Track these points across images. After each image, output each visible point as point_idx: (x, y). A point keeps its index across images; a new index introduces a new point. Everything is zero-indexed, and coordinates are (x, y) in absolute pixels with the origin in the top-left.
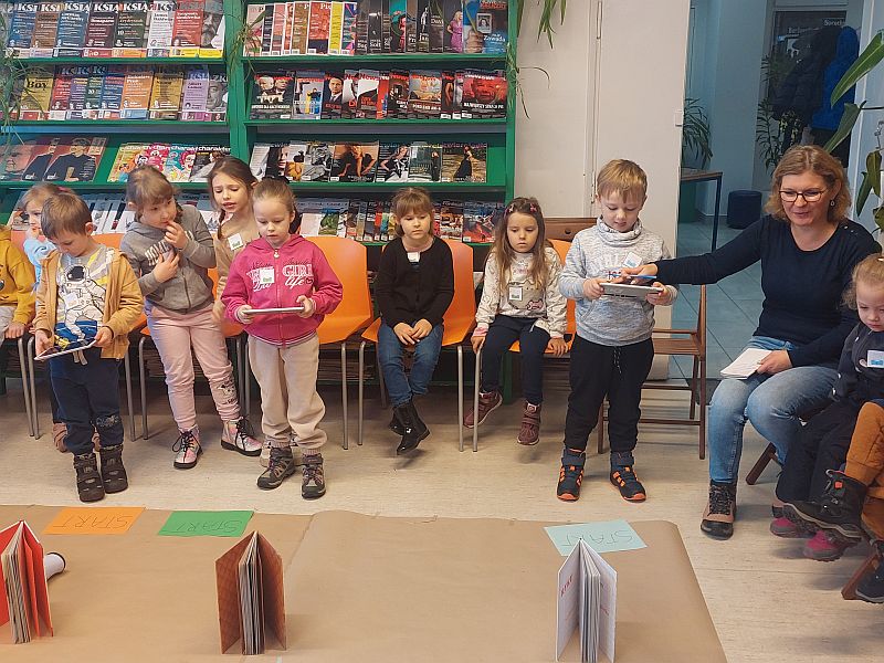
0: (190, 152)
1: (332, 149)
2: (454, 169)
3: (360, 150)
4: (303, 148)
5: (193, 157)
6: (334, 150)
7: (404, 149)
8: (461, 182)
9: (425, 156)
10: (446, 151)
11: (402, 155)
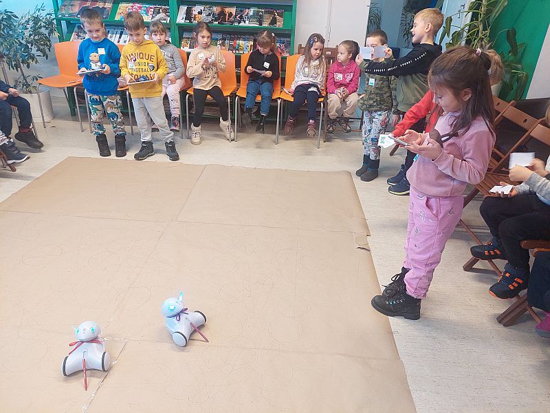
0: (151, 8)
1: (215, 9)
2: (269, 21)
3: (227, 10)
4: (202, 8)
5: (152, 10)
6: (216, 9)
7: (247, 10)
8: (272, 27)
9: (256, 14)
10: (266, 12)
11: (246, 13)
